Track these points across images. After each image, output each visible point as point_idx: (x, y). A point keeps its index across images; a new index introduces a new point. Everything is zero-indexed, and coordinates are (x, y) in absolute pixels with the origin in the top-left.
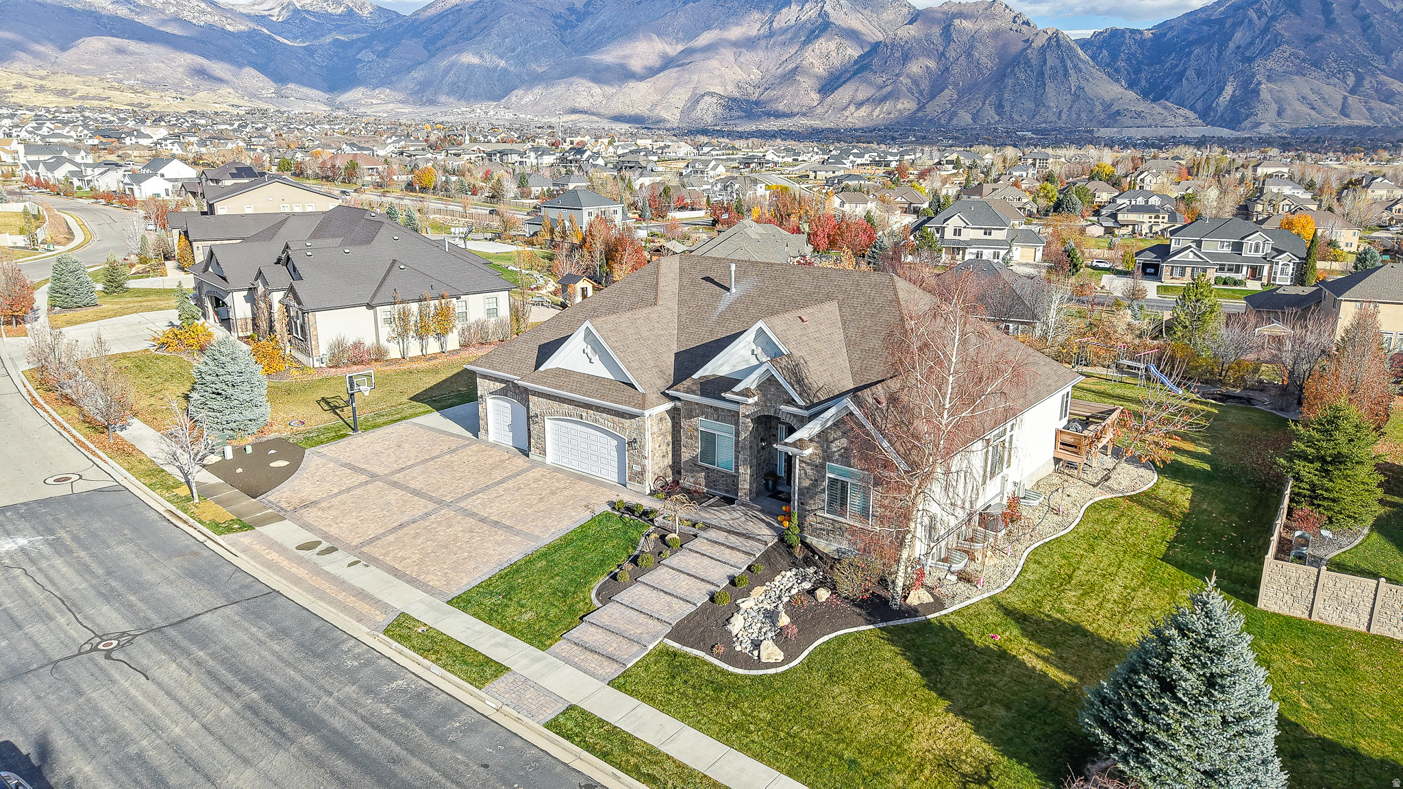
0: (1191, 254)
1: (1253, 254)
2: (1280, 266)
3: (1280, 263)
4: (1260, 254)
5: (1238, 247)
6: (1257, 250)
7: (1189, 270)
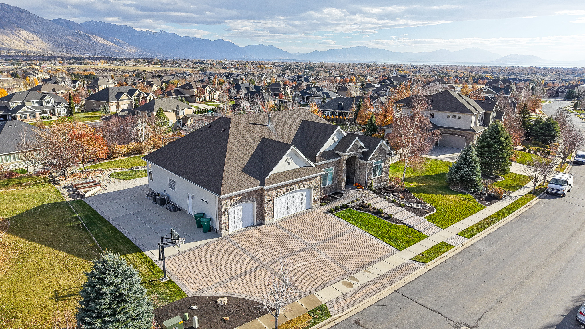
0: (26, 108)
1: (48, 105)
2: (61, 109)
3: (61, 107)
4: (50, 105)
5: (41, 103)
6: (49, 103)
7: (28, 116)
